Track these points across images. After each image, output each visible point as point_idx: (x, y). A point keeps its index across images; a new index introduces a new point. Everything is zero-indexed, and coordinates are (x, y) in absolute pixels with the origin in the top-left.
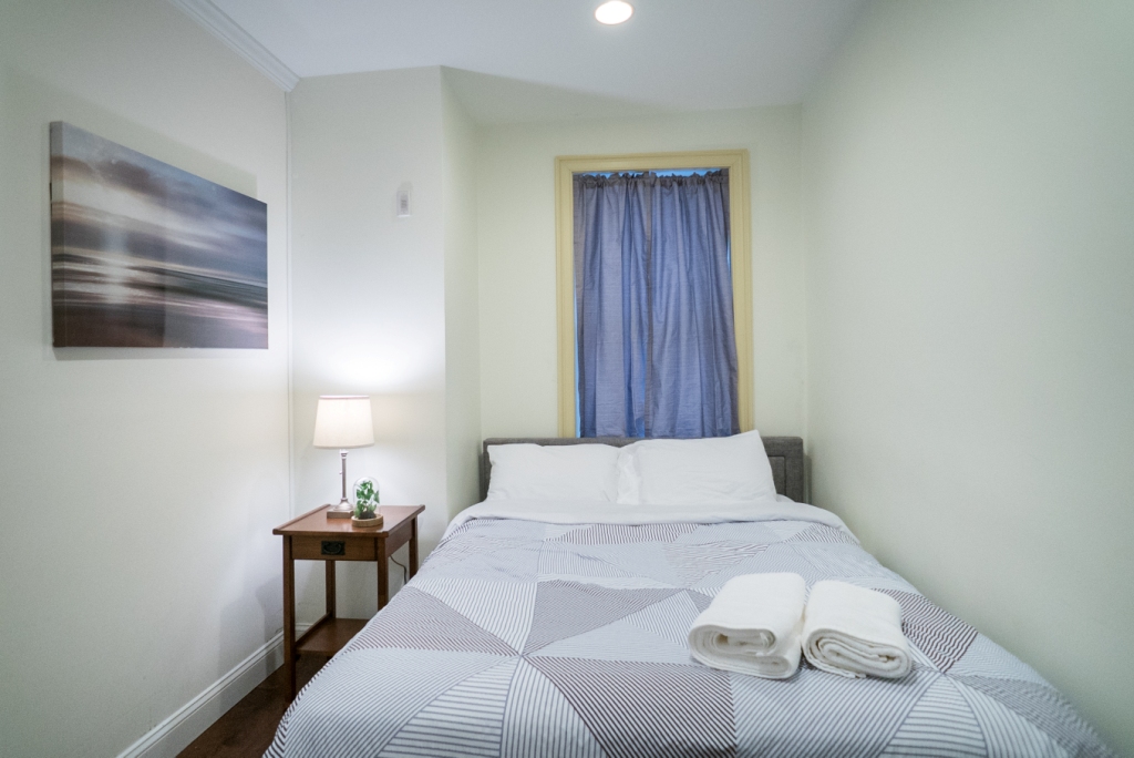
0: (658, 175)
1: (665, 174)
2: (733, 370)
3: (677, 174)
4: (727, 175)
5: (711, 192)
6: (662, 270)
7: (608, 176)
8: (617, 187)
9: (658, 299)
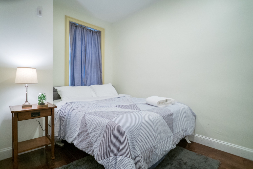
0: (88, 28)
1: (89, 29)
2: (101, 72)
3: (91, 29)
4: (101, 33)
5: (98, 35)
6: (88, 50)
7: (77, 25)
8: (79, 28)
9: (87, 56)
